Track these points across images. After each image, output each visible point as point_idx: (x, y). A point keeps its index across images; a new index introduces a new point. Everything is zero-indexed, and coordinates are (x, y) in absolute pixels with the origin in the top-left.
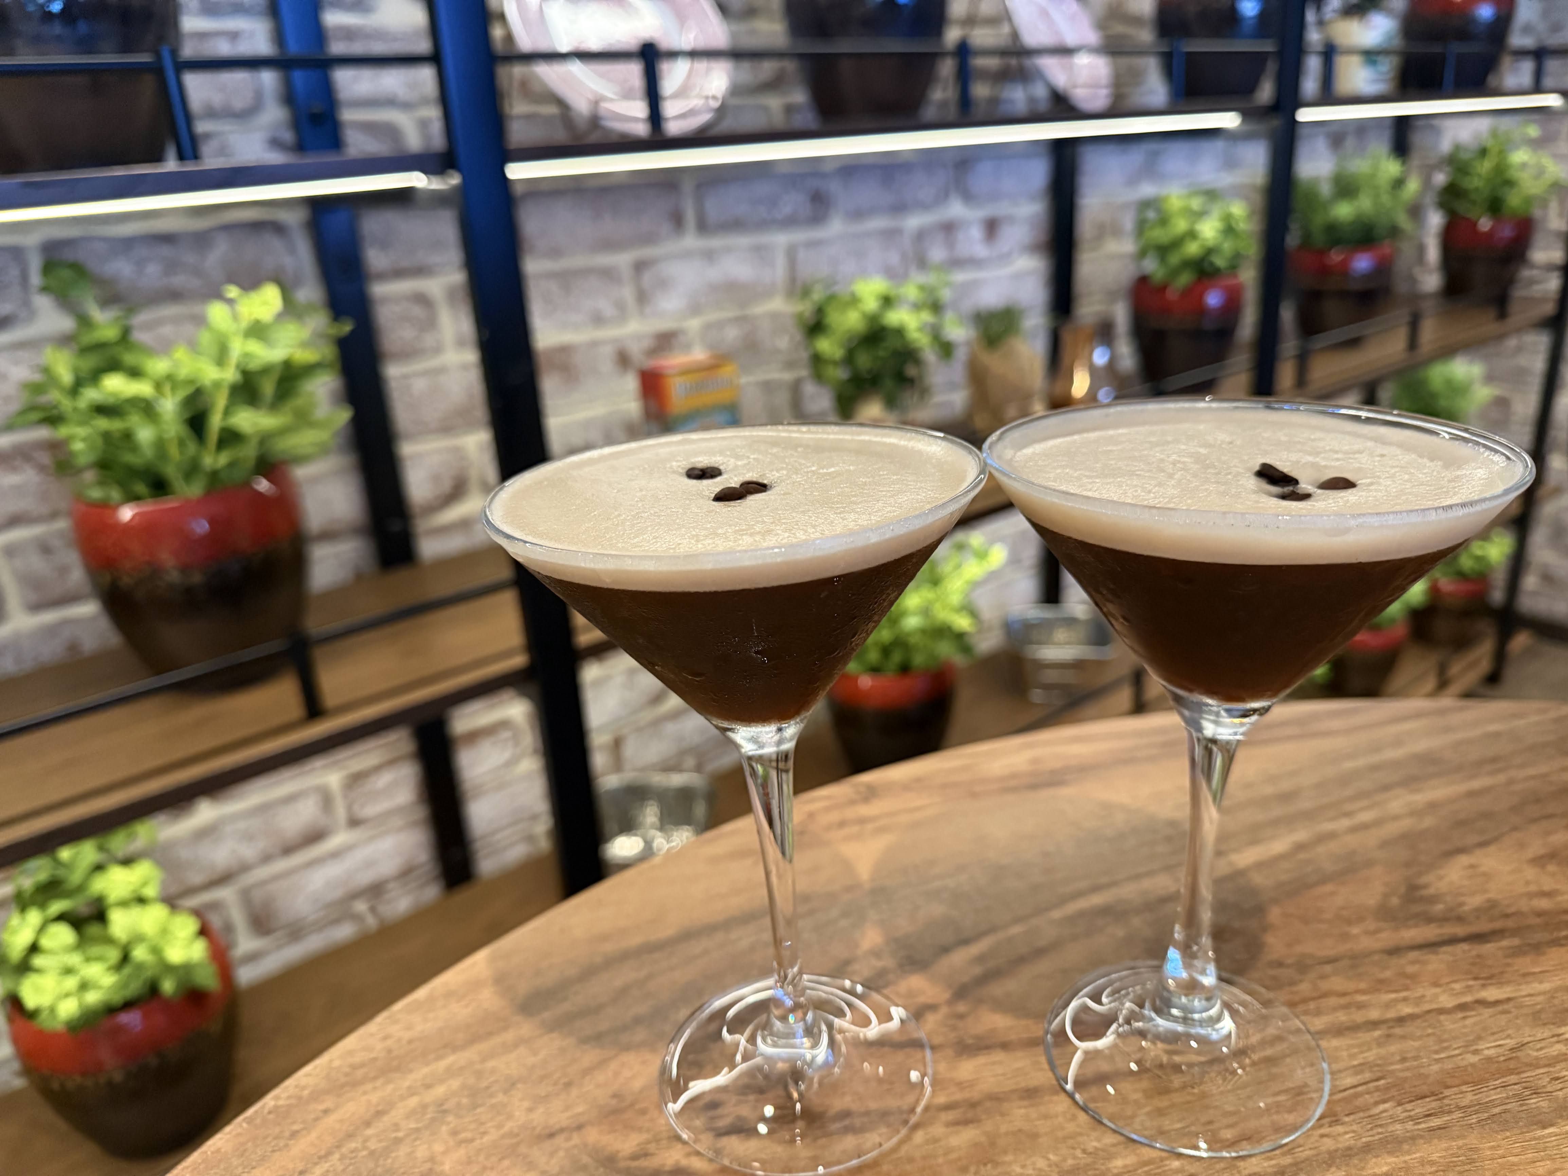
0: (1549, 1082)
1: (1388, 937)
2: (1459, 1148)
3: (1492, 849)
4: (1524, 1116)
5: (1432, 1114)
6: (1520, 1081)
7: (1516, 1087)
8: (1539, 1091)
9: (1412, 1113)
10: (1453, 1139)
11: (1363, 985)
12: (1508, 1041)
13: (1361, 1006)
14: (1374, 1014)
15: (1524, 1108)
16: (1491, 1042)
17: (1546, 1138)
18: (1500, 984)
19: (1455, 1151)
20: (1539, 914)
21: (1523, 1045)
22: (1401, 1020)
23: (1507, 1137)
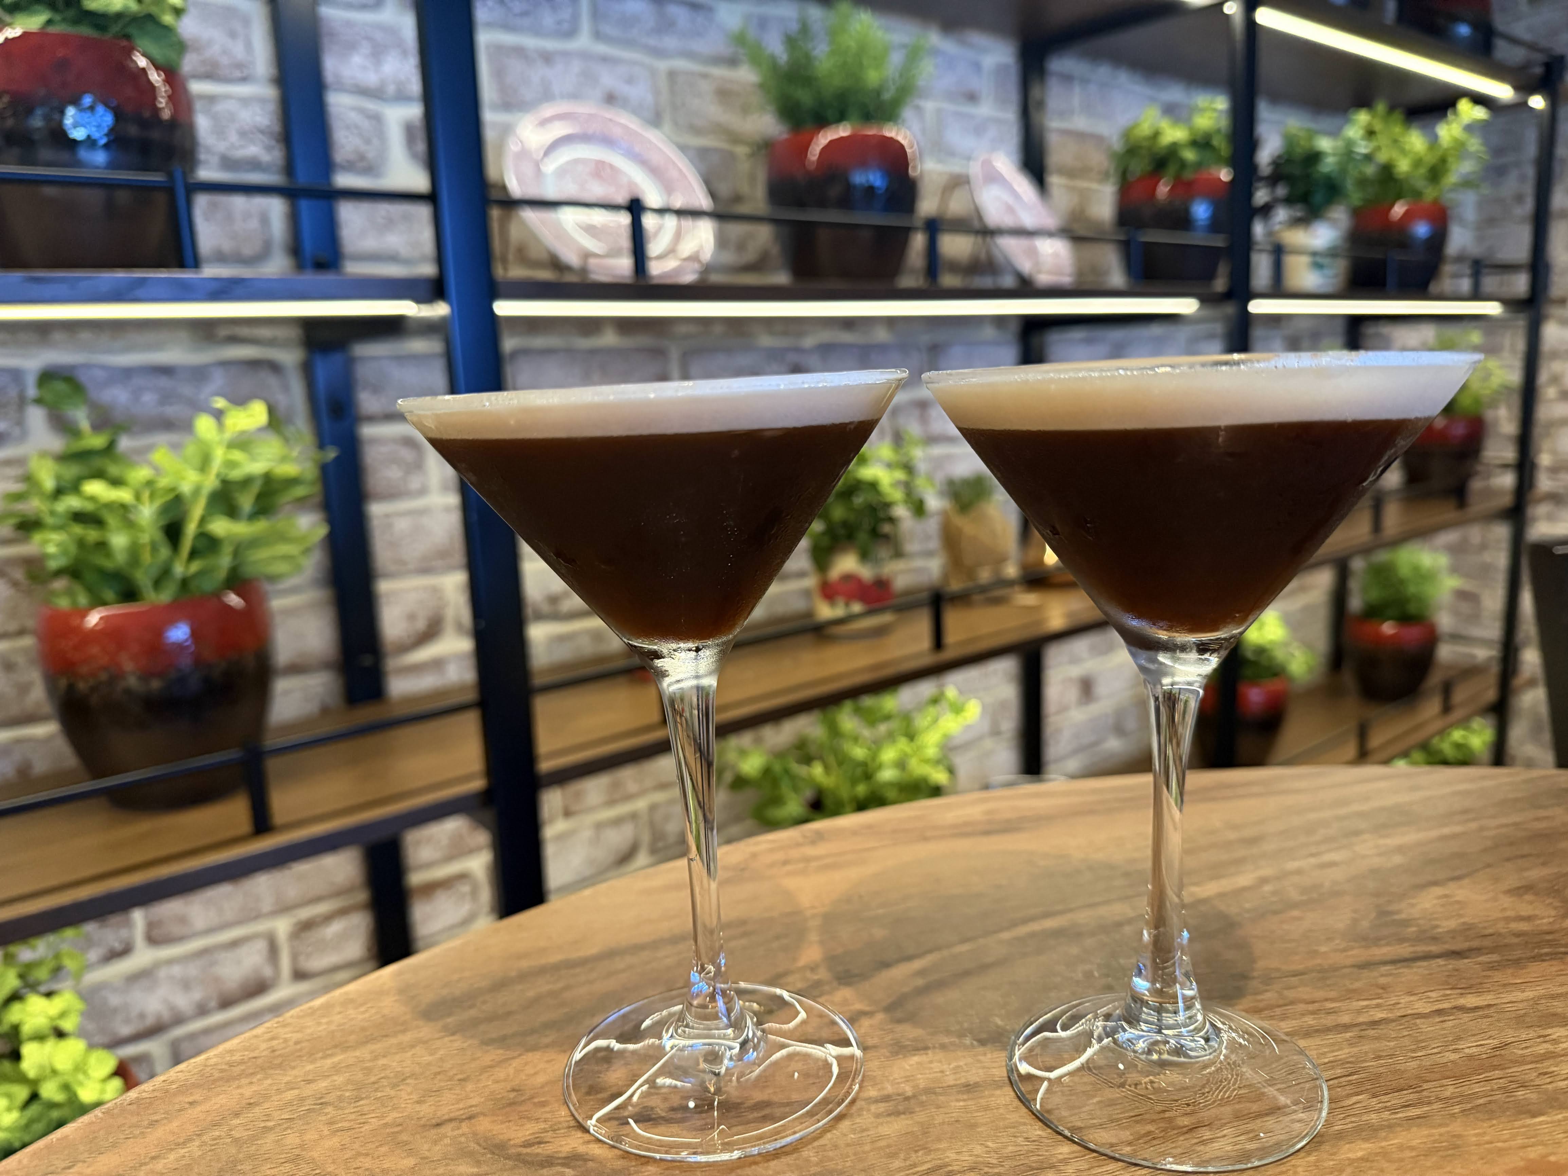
0: (1538, 1077)
1: (1359, 954)
2: (1441, 1135)
3: (1466, 881)
4: (1511, 1106)
5: (1411, 1104)
6: (1506, 1075)
7: (1501, 1081)
8: (1527, 1084)
9: (1389, 1104)
10: (1434, 1127)
11: (1333, 994)
12: (1491, 1041)
13: (1330, 1012)
14: (1346, 1019)
15: (1512, 1099)
16: (1472, 1042)
17: (1537, 1125)
18: (1479, 993)
19: (1437, 1137)
20: (1518, 935)
21: (1506, 1045)
22: (1374, 1024)
23: (1493, 1125)
